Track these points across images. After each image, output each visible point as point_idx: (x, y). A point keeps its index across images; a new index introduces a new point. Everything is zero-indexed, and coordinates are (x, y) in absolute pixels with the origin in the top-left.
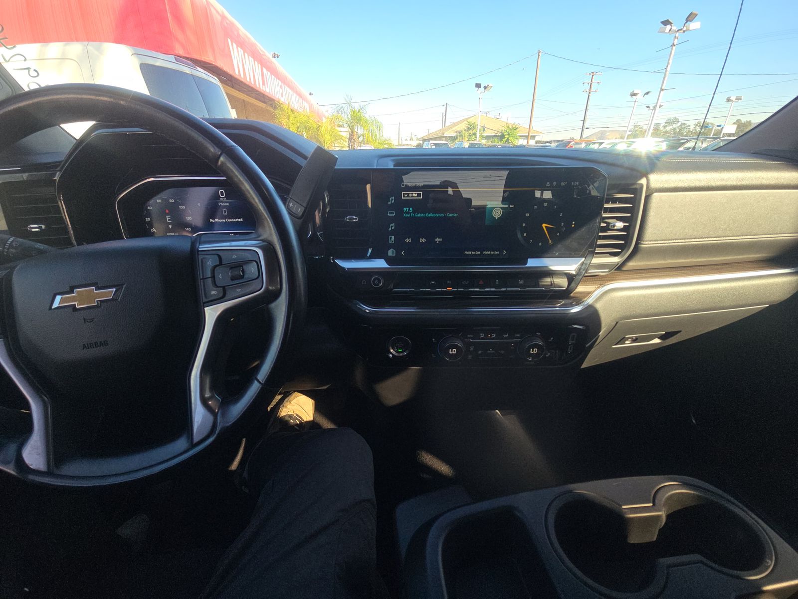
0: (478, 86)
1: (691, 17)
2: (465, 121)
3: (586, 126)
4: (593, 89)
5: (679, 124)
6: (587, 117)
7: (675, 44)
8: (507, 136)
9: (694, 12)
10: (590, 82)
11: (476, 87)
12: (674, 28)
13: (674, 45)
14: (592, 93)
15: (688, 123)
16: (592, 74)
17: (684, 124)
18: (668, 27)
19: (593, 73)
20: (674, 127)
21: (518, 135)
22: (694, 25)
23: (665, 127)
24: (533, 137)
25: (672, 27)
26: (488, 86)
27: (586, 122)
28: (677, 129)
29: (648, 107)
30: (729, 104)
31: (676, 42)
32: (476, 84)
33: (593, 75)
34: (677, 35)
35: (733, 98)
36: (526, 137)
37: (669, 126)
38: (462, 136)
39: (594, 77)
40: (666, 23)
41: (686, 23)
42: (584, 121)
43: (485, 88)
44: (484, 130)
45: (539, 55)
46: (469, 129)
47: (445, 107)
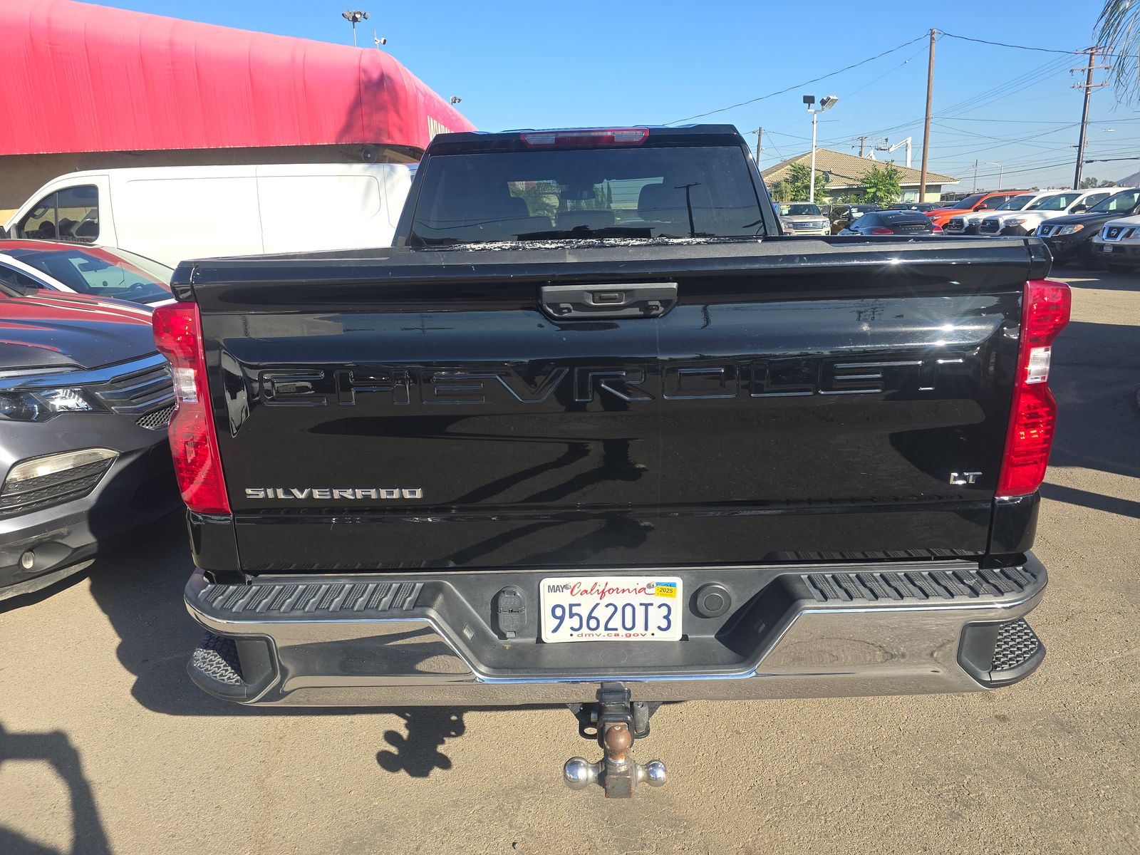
0: (809, 100)
2: (786, 165)
3: (1085, 157)
4: (1094, 81)
6: (1087, 138)
8: (873, 190)
10: (1087, 67)
11: (804, 102)
14: (1092, 89)
16: (1089, 52)
19: (1092, 49)
21: (900, 185)
24: (936, 188)
26: (829, 99)
27: (1085, 150)
32: (804, 97)
33: (1092, 54)
36: (918, 189)
38: (781, 192)
42: (1080, 146)
43: (823, 102)
44: (827, 180)
45: (932, 39)
46: (796, 179)
47: (757, 135)
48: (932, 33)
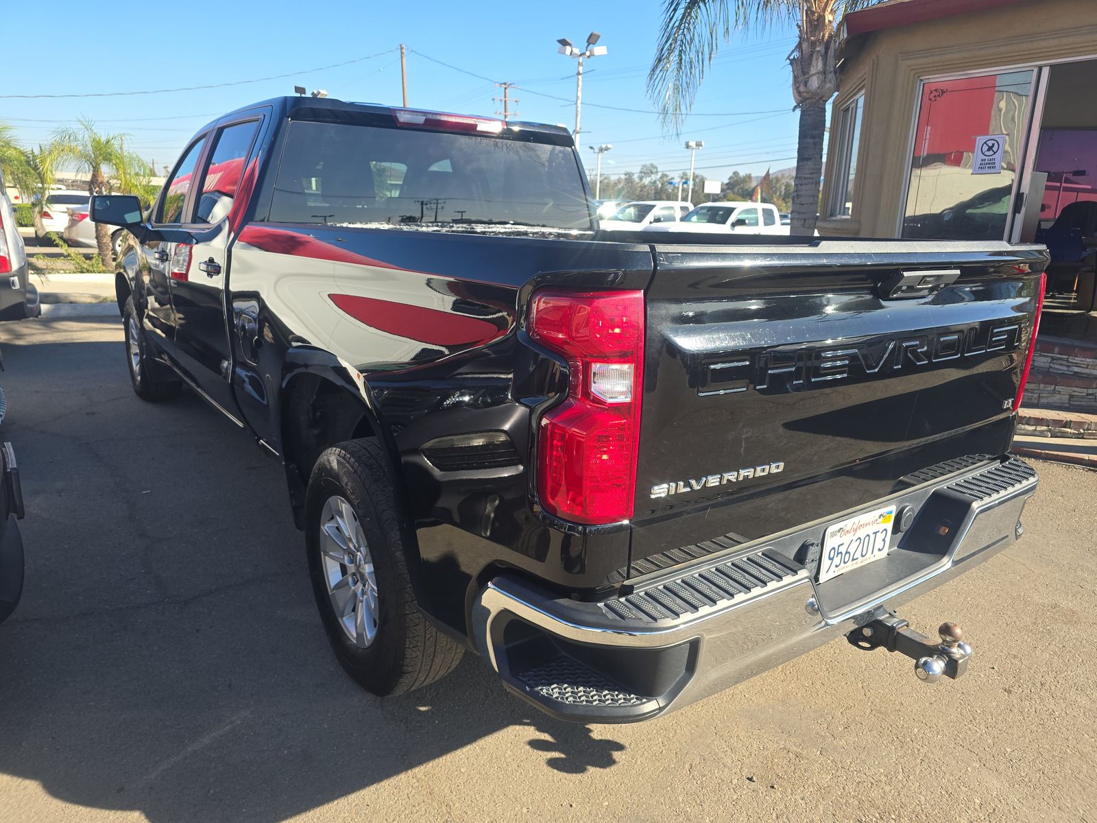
1: (592, 39)
5: (659, 175)
7: (581, 72)
9: (595, 32)
10: (503, 98)
12: (576, 51)
13: (579, 74)
15: (671, 175)
16: (503, 86)
17: (666, 176)
18: (568, 49)
19: (505, 84)
20: (654, 179)
22: (600, 50)
23: (641, 178)
25: (573, 49)
28: (658, 182)
29: (591, 148)
30: (689, 151)
31: (581, 69)
33: (506, 88)
34: (581, 61)
35: (692, 144)
37: (646, 177)
39: (507, 91)
40: (564, 43)
41: (588, 45)
48: (402, 48)
